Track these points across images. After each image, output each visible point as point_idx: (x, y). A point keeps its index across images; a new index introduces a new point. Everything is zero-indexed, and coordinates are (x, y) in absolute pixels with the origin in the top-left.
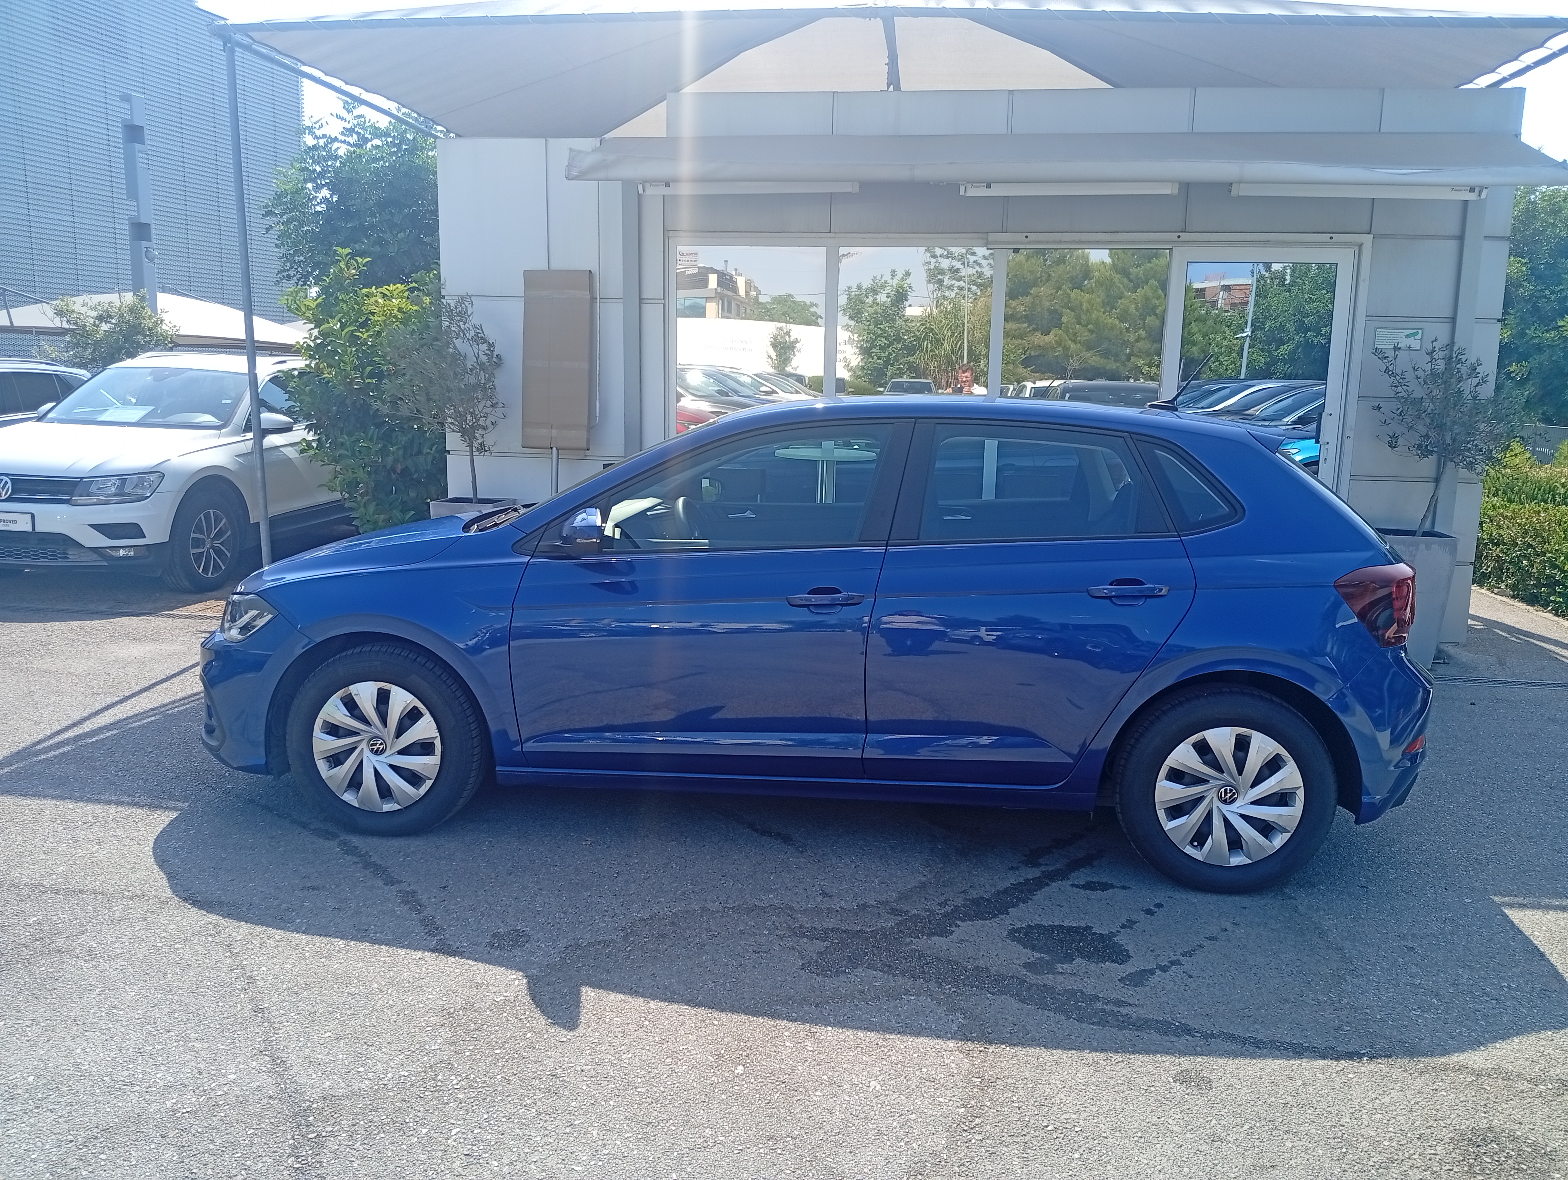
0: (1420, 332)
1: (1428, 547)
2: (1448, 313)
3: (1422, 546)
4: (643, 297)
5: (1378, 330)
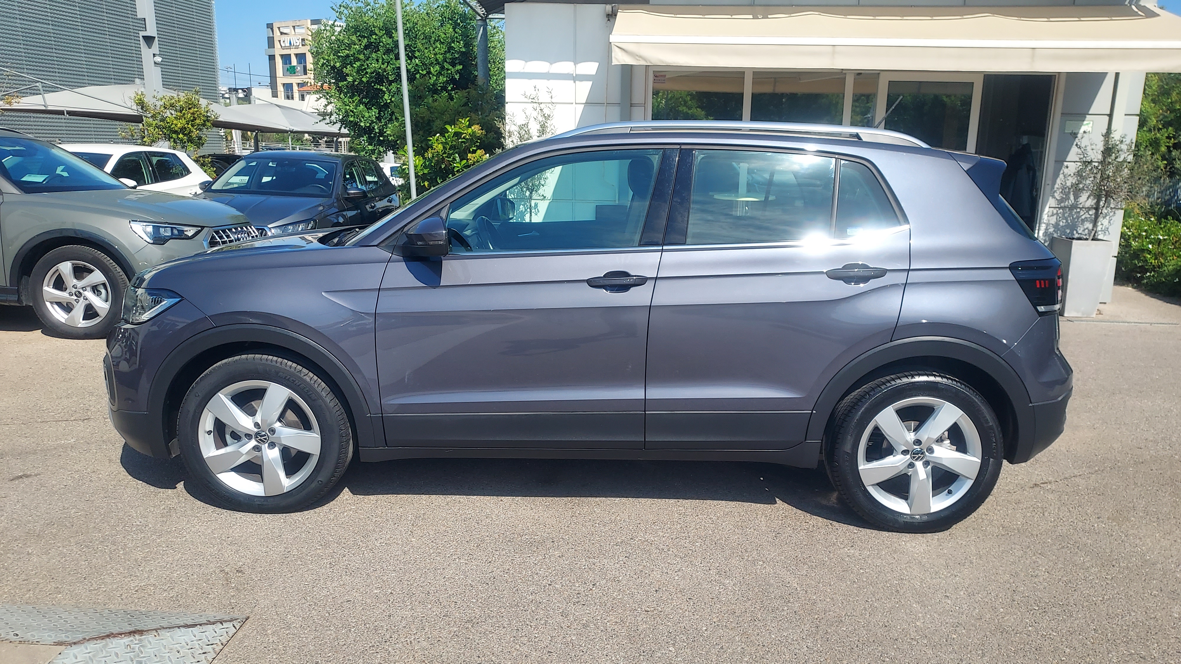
0: (1092, 123)
1: (1096, 246)
2: (1107, 111)
3: (1093, 246)
4: (633, 102)
5: (1068, 122)
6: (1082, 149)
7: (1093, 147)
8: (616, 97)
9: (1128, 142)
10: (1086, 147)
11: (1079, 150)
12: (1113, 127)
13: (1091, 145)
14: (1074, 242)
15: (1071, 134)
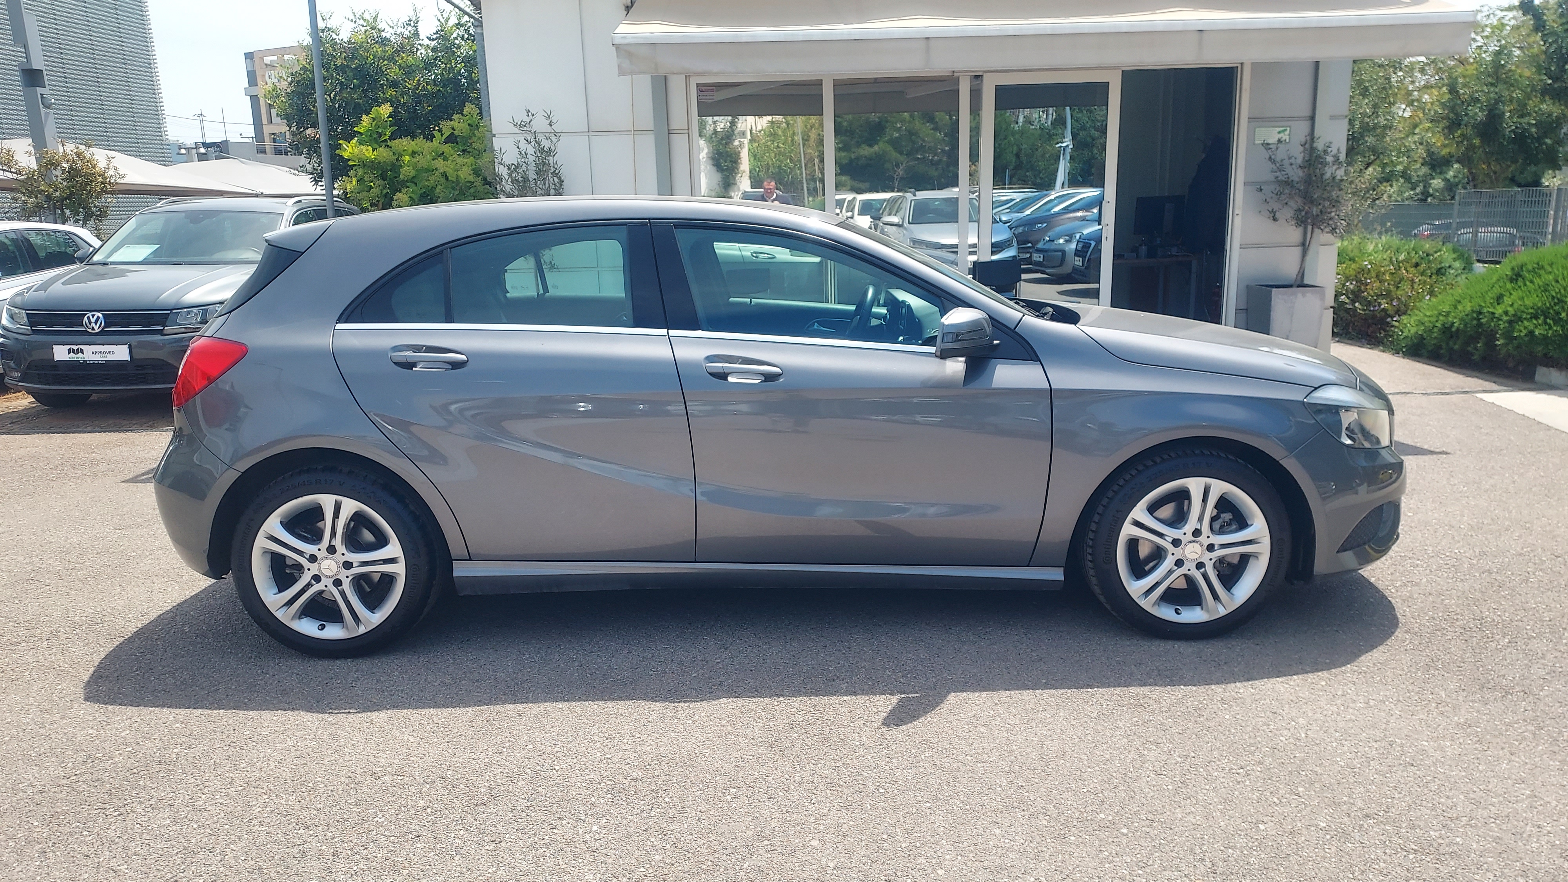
0: (1288, 129)
1: (1304, 295)
2: (1307, 113)
3: (1300, 295)
4: (671, 128)
5: (1257, 129)
6: (1278, 165)
7: (1292, 161)
8: (646, 119)
9: (1335, 152)
10: (1282, 161)
11: (1273, 166)
12: (1317, 134)
13: (1290, 158)
14: (1274, 290)
15: (1262, 144)
